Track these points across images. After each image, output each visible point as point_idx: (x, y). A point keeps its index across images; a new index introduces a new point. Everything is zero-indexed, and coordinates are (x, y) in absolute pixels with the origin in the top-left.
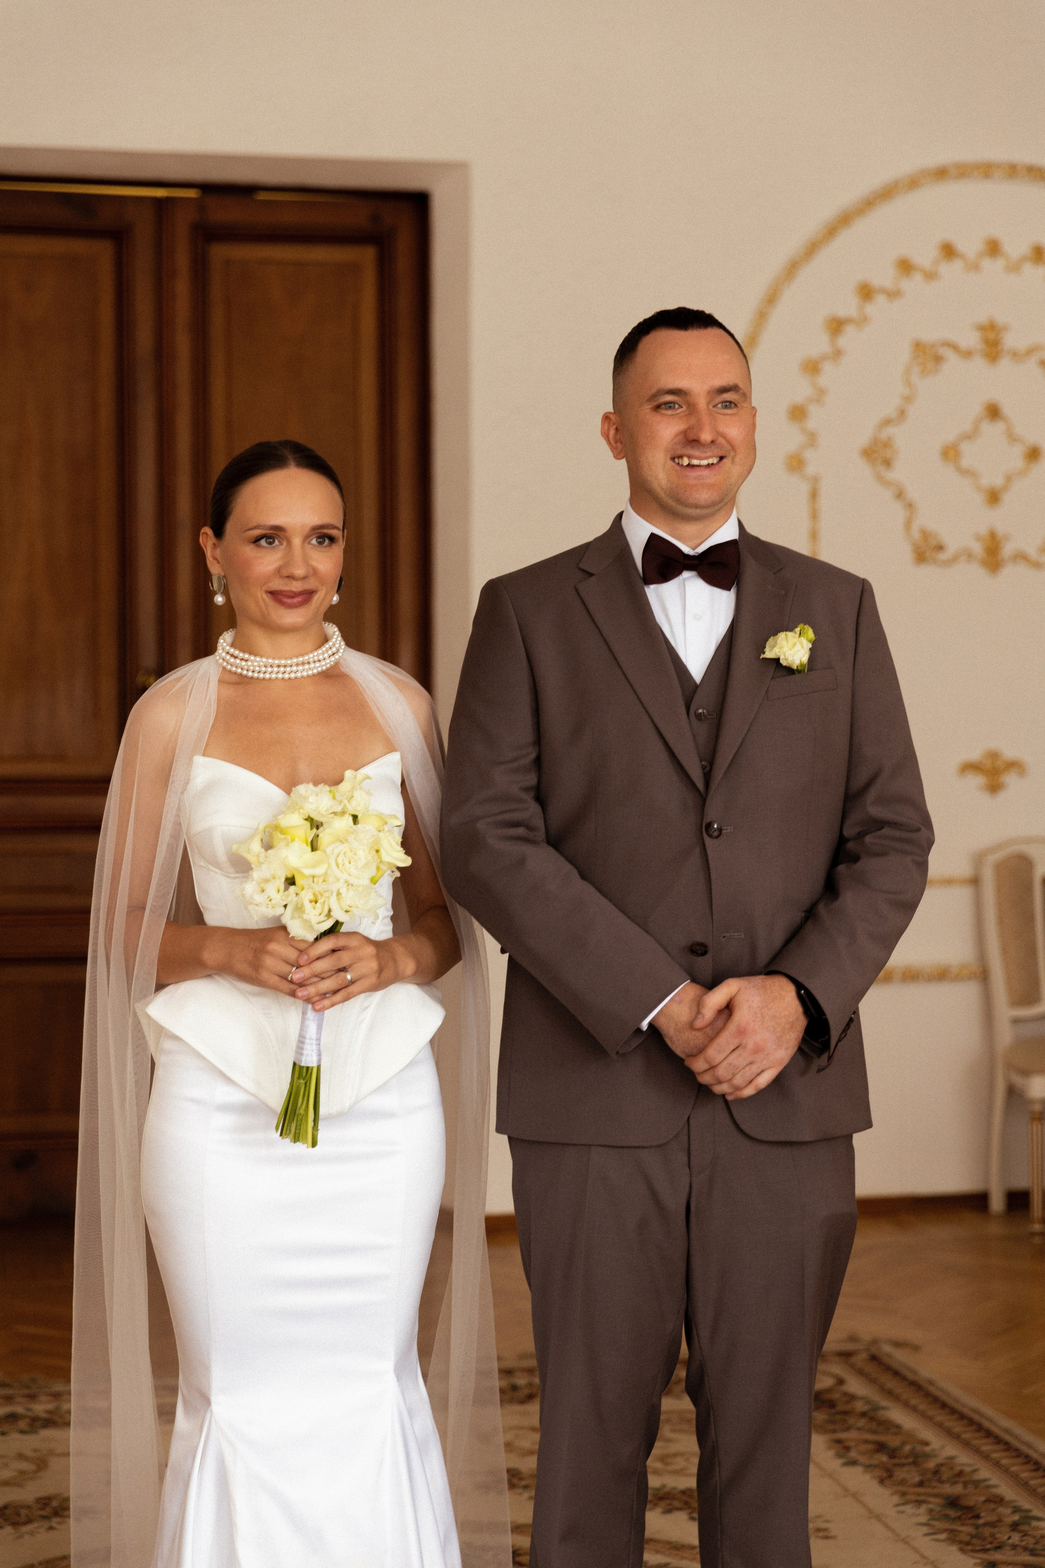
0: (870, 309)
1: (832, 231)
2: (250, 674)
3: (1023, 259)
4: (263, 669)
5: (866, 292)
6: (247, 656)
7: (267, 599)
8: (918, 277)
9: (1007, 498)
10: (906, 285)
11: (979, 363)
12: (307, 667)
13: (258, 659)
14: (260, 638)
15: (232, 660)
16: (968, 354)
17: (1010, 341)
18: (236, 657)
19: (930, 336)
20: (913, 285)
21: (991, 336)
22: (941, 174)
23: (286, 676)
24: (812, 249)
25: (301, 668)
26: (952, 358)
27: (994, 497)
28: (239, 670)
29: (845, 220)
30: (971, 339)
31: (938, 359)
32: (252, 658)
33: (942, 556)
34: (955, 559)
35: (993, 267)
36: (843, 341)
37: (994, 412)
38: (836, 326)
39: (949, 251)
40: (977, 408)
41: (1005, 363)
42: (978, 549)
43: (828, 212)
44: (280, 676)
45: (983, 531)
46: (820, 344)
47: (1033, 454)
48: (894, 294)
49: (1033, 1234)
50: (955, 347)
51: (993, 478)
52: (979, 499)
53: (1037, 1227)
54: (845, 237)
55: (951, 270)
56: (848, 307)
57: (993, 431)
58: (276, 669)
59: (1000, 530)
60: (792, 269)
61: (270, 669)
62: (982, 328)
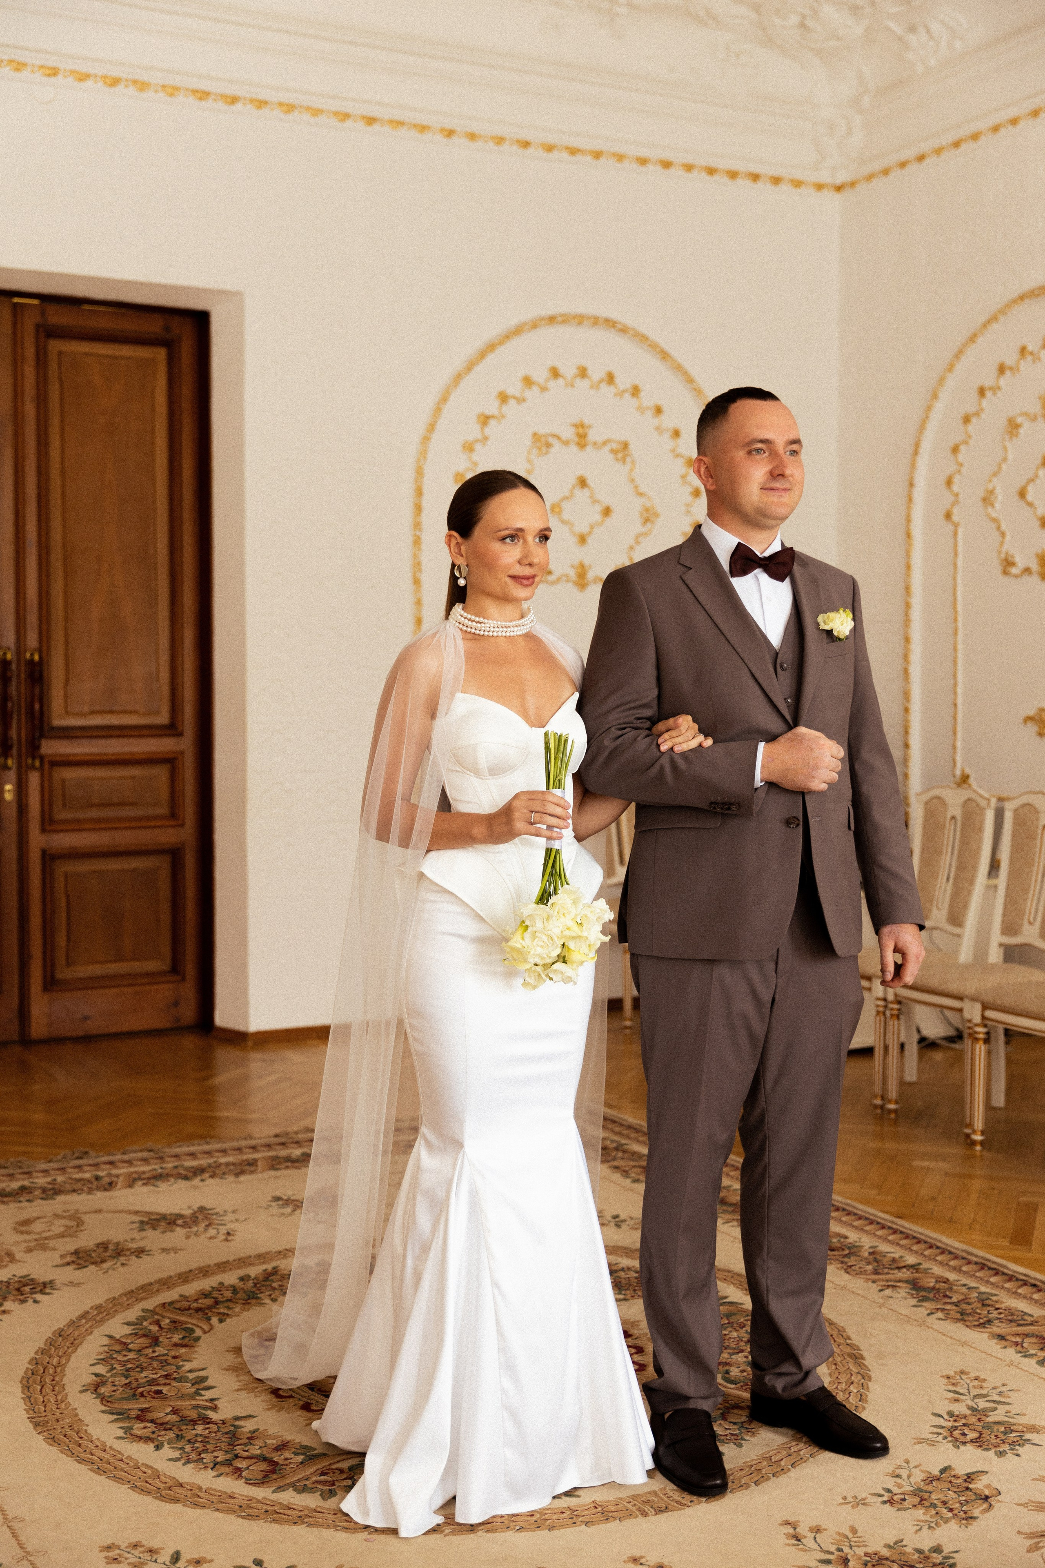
0: (505, 409)
1: (482, 355)
2: (482, 633)
3: (601, 381)
4: (492, 629)
5: (503, 398)
6: (481, 620)
7: (508, 580)
8: (535, 389)
9: (590, 540)
10: (528, 394)
11: (573, 449)
12: (519, 628)
13: (490, 622)
14: (491, 607)
15: (470, 623)
16: (566, 443)
17: (593, 435)
18: (473, 621)
19: (542, 430)
20: (533, 394)
21: (580, 431)
22: (552, 320)
23: (508, 634)
24: (470, 366)
25: (516, 629)
26: (556, 444)
27: (583, 540)
28: (473, 631)
29: (491, 347)
30: (568, 433)
31: (548, 445)
32: (486, 621)
33: (551, 578)
34: (558, 581)
35: (582, 384)
36: (488, 431)
37: (583, 483)
38: (485, 420)
39: (555, 373)
40: (572, 480)
41: (589, 449)
42: (572, 573)
43: (480, 341)
44: (504, 634)
45: (576, 562)
46: (473, 432)
47: (607, 511)
48: (521, 400)
49: (626, 1027)
50: (558, 438)
51: (582, 527)
52: (573, 540)
53: (628, 1023)
54: (491, 358)
55: (556, 385)
56: (492, 408)
57: (581, 495)
58: (501, 629)
59: (587, 563)
60: (458, 378)
61: (497, 629)
62: (575, 426)
